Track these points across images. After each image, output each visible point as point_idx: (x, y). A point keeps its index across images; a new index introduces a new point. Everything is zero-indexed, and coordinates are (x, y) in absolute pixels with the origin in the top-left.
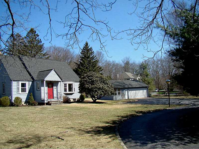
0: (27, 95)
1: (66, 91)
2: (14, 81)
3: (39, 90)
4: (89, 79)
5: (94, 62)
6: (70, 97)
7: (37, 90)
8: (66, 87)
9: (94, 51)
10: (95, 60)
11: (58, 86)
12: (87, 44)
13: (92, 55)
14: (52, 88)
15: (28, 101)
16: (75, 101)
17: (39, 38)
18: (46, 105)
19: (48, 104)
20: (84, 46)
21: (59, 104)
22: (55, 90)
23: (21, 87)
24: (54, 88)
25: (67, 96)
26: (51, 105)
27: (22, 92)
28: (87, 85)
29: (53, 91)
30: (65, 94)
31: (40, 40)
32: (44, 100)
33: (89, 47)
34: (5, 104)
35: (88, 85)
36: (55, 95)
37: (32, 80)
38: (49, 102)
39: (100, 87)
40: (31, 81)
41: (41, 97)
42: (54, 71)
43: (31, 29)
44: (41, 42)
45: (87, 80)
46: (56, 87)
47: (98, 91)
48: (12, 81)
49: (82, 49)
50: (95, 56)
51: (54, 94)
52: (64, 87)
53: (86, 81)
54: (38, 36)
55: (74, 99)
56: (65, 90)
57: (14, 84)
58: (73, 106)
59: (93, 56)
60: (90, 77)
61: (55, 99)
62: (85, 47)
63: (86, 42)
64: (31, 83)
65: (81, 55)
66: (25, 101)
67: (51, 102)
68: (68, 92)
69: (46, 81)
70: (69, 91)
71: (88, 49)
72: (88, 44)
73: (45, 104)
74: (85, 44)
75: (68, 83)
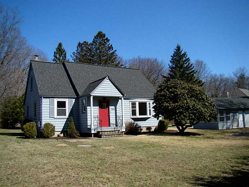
0: (65, 120)
1: (136, 115)
2: (44, 98)
3: (85, 113)
4: (170, 92)
5: (191, 73)
6: (141, 124)
7: (82, 112)
8: (135, 108)
9: (189, 58)
10: (191, 71)
11: (118, 105)
12: (179, 48)
13: (186, 63)
14: (107, 108)
15: (65, 129)
16: (149, 132)
17: (109, 44)
18: (94, 137)
19: (98, 135)
20: (175, 51)
21: (117, 136)
22: (112, 112)
23: (57, 107)
24: (110, 109)
25: (137, 122)
26: (101, 137)
27: (58, 115)
28: (165, 103)
29: (109, 114)
30: (132, 119)
31: (111, 45)
32: (90, 129)
33: (181, 51)
34: (29, 134)
35: (167, 102)
36: (113, 121)
37: (76, 97)
38: (99, 132)
39: (189, 106)
40: (74, 98)
41: (87, 123)
42: (108, 81)
43: (99, 32)
44: (113, 49)
45: (167, 93)
46: (114, 107)
47: (185, 112)
48: (41, 97)
49: (173, 56)
50: (192, 65)
51: (111, 119)
52: (132, 108)
53: (163, 95)
54: (108, 41)
55: (149, 128)
56: (134, 113)
57: (45, 103)
58: (137, 140)
59: (188, 65)
60: (171, 88)
61: (112, 128)
62: (176, 53)
63: (178, 45)
64: (74, 102)
65: (171, 64)
66: (61, 130)
67: (102, 132)
68: (138, 116)
69: (94, 97)
70: (140, 115)
71: (180, 55)
72: (181, 48)
73: (93, 135)
74: (176, 48)
75: (138, 101)
